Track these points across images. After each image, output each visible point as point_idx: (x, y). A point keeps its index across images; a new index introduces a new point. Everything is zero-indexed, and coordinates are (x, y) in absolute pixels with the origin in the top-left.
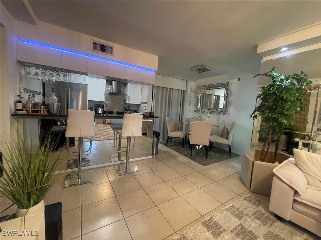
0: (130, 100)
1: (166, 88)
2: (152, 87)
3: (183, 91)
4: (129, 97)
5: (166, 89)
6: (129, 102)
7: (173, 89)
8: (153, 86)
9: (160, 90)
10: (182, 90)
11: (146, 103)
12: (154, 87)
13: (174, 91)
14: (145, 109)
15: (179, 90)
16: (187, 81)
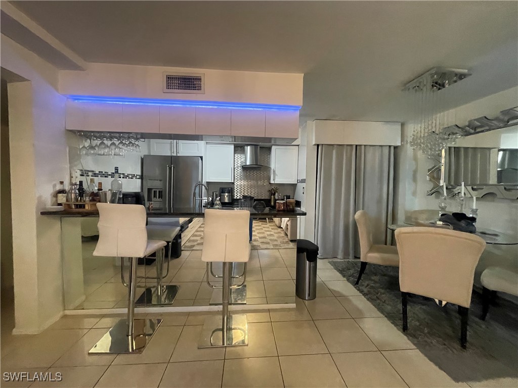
0: (276, 176)
1: (347, 145)
2: (316, 147)
3: (395, 148)
4: (274, 171)
5: (349, 147)
6: (274, 180)
7: (365, 145)
8: (318, 145)
9: (334, 152)
10: (390, 146)
11: (303, 181)
12: (320, 148)
13: (370, 151)
14: (303, 193)
15: (381, 146)
16: (403, 125)
